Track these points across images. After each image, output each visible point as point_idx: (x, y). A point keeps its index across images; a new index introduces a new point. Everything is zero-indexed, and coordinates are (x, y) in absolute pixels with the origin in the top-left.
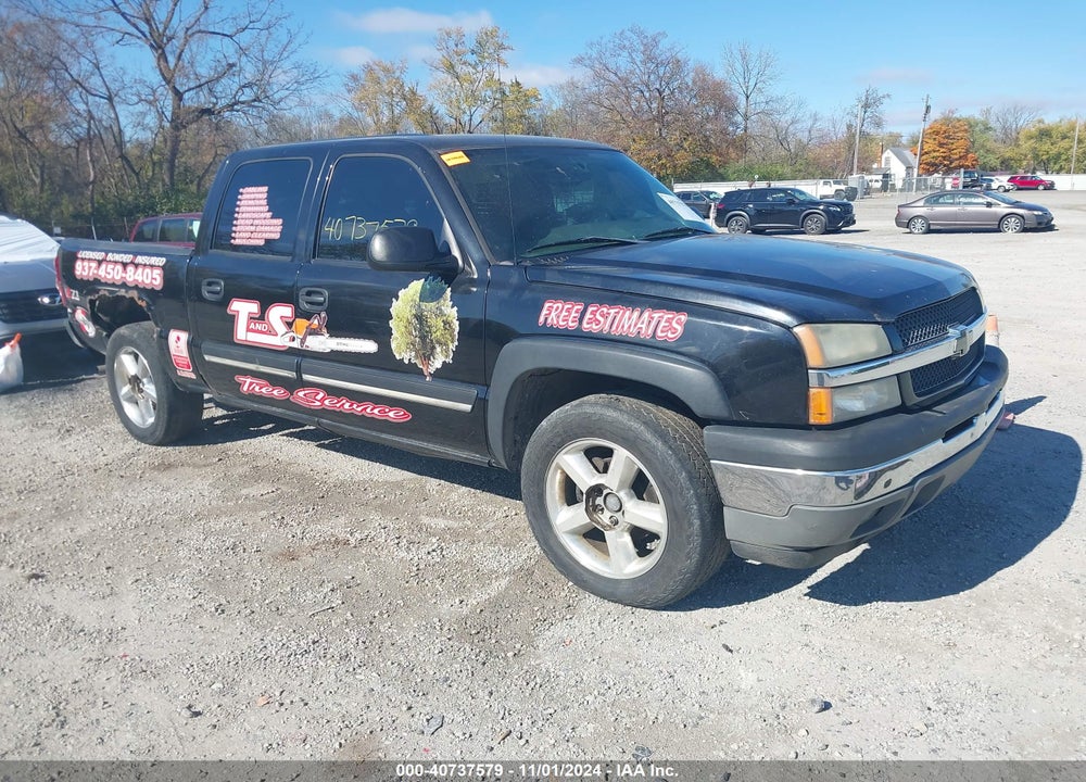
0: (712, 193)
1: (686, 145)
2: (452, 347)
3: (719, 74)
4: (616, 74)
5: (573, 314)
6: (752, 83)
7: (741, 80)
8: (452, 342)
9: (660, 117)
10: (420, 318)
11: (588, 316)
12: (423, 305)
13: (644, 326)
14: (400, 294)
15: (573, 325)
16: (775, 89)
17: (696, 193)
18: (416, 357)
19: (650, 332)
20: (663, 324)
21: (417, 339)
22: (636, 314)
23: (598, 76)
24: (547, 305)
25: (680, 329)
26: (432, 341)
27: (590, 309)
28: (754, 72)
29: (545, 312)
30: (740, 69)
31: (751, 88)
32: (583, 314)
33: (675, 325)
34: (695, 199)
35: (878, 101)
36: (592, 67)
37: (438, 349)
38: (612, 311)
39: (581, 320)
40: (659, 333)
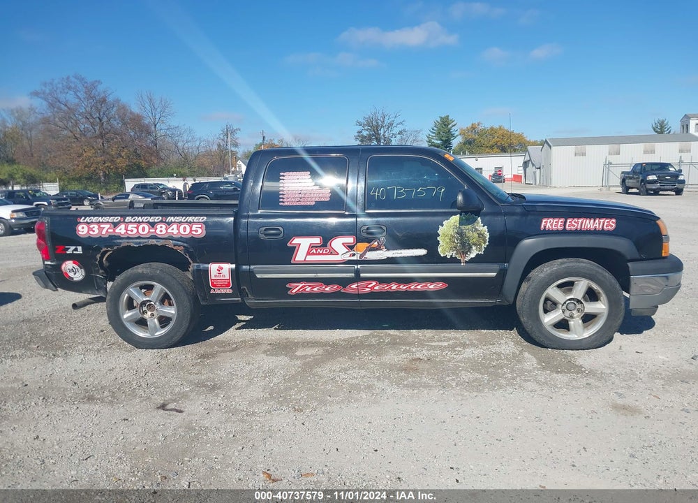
0: (161, 184)
1: (123, 154)
2: (484, 246)
3: (136, 109)
4: (66, 105)
5: (560, 223)
6: (157, 117)
7: (150, 115)
8: (485, 243)
9: (102, 136)
10: (461, 234)
11: (568, 223)
12: (463, 227)
13: (597, 225)
14: (444, 223)
15: (560, 228)
16: (173, 122)
17: (150, 184)
18: (457, 254)
19: (601, 227)
20: (606, 224)
21: (459, 245)
22: (592, 221)
23: (51, 105)
24: (544, 221)
25: (614, 225)
26: (469, 244)
27: (569, 221)
28: (159, 110)
29: (543, 224)
30: (149, 108)
31: (157, 120)
32: (565, 223)
33: (611, 223)
34: (151, 188)
35: (233, 132)
36: (45, 99)
37: (474, 248)
38: (580, 221)
39: (565, 225)
40: (605, 227)
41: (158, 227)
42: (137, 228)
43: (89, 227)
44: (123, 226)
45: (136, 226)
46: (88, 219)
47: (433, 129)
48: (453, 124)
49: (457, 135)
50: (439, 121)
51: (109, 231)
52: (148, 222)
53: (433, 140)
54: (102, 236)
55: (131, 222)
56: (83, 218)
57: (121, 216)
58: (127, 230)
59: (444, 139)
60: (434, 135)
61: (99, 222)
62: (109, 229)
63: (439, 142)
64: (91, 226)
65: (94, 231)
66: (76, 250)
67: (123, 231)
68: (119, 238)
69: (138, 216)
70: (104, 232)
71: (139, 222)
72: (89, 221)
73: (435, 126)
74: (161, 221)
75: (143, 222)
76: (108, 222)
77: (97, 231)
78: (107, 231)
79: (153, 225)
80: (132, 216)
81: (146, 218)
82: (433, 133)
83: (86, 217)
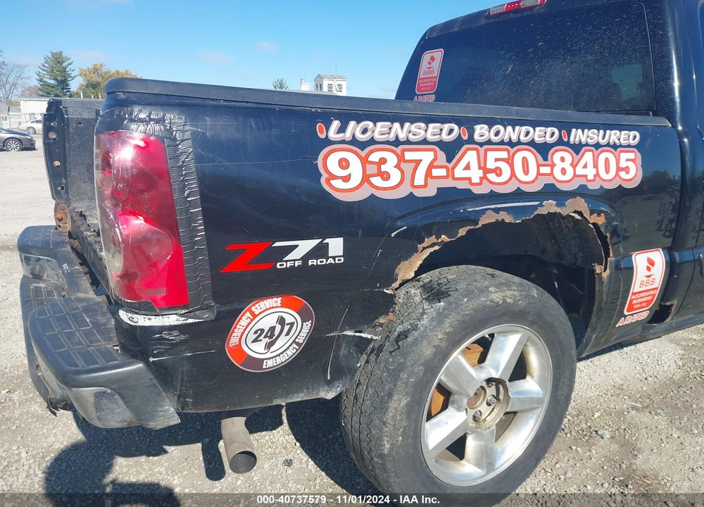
41: (557, 157)
42: (510, 161)
43: (364, 161)
44: (471, 156)
45: (504, 155)
46: (354, 129)
47: (44, 66)
48: (68, 62)
49: (75, 76)
50: (50, 56)
51: (436, 172)
52: (532, 143)
53: (45, 79)
54: (419, 193)
55: (489, 142)
56: (336, 124)
57: (459, 121)
58: (486, 171)
59: (59, 78)
60: (45, 73)
61: (397, 142)
62: (431, 166)
63: (52, 82)
64: (375, 157)
65: (386, 176)
66: (321, 251)
67: (476, 174)
68: (466, 196)
69: (505, 123)
70: (420, 179)
71: (511, 144)
72: (361, 137)
73: (46, 63)
74: (560, 142)
75: (519, 143)
76: (425, 142)
77: (396, 177)
78: (428, 174)
79: (543, 150)
80: (490, 123)
81: (524, 129)
82: (44, 70)
83: (345, 119)
